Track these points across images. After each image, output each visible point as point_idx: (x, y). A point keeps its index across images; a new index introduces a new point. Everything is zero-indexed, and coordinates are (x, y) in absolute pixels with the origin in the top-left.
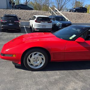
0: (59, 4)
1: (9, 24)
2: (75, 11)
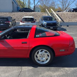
0: (63, 5)
1: (1, 24)
2: (73, 11)
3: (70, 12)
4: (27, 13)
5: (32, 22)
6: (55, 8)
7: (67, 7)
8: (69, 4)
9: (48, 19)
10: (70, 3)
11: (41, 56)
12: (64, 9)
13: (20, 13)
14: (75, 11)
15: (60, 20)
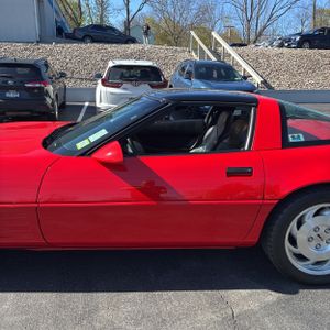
0: (249, 21)
1: (7, 95)
3: (289, 47)
4: (107, 46)
7: (265, 28)
8: (272, 15)
10: (278, 14)
11: (314, 235)
12: (252, 37)
13: (75, 45)
14: (306, 45)
15: (257, 79)
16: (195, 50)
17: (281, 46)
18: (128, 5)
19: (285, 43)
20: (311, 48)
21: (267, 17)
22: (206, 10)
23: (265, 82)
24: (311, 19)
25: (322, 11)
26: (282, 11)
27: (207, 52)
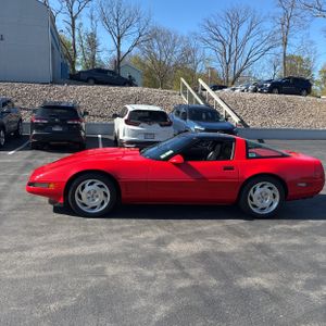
0: (227, 64)
1: (53, 129)
3: (261, 92)
5: (161, 125)
6: (198, 71)
7: (241, 71)
8: (248, 60)
9: (204, 116)
10: (253, 59)
12: (231, 78)
13: (84, 87)
14: (276, 91)
15: (235, 120)
16: (185, 94)
17: (255, 91)
18: (118, 47)
19: (258, 88)
20: (279, 93)
21: (244, 61)
22: (189, 53)
23: (242, 121)
24: (282, 64)
25: (292, 58)
26: (257, 57)
27: (196, 96)
